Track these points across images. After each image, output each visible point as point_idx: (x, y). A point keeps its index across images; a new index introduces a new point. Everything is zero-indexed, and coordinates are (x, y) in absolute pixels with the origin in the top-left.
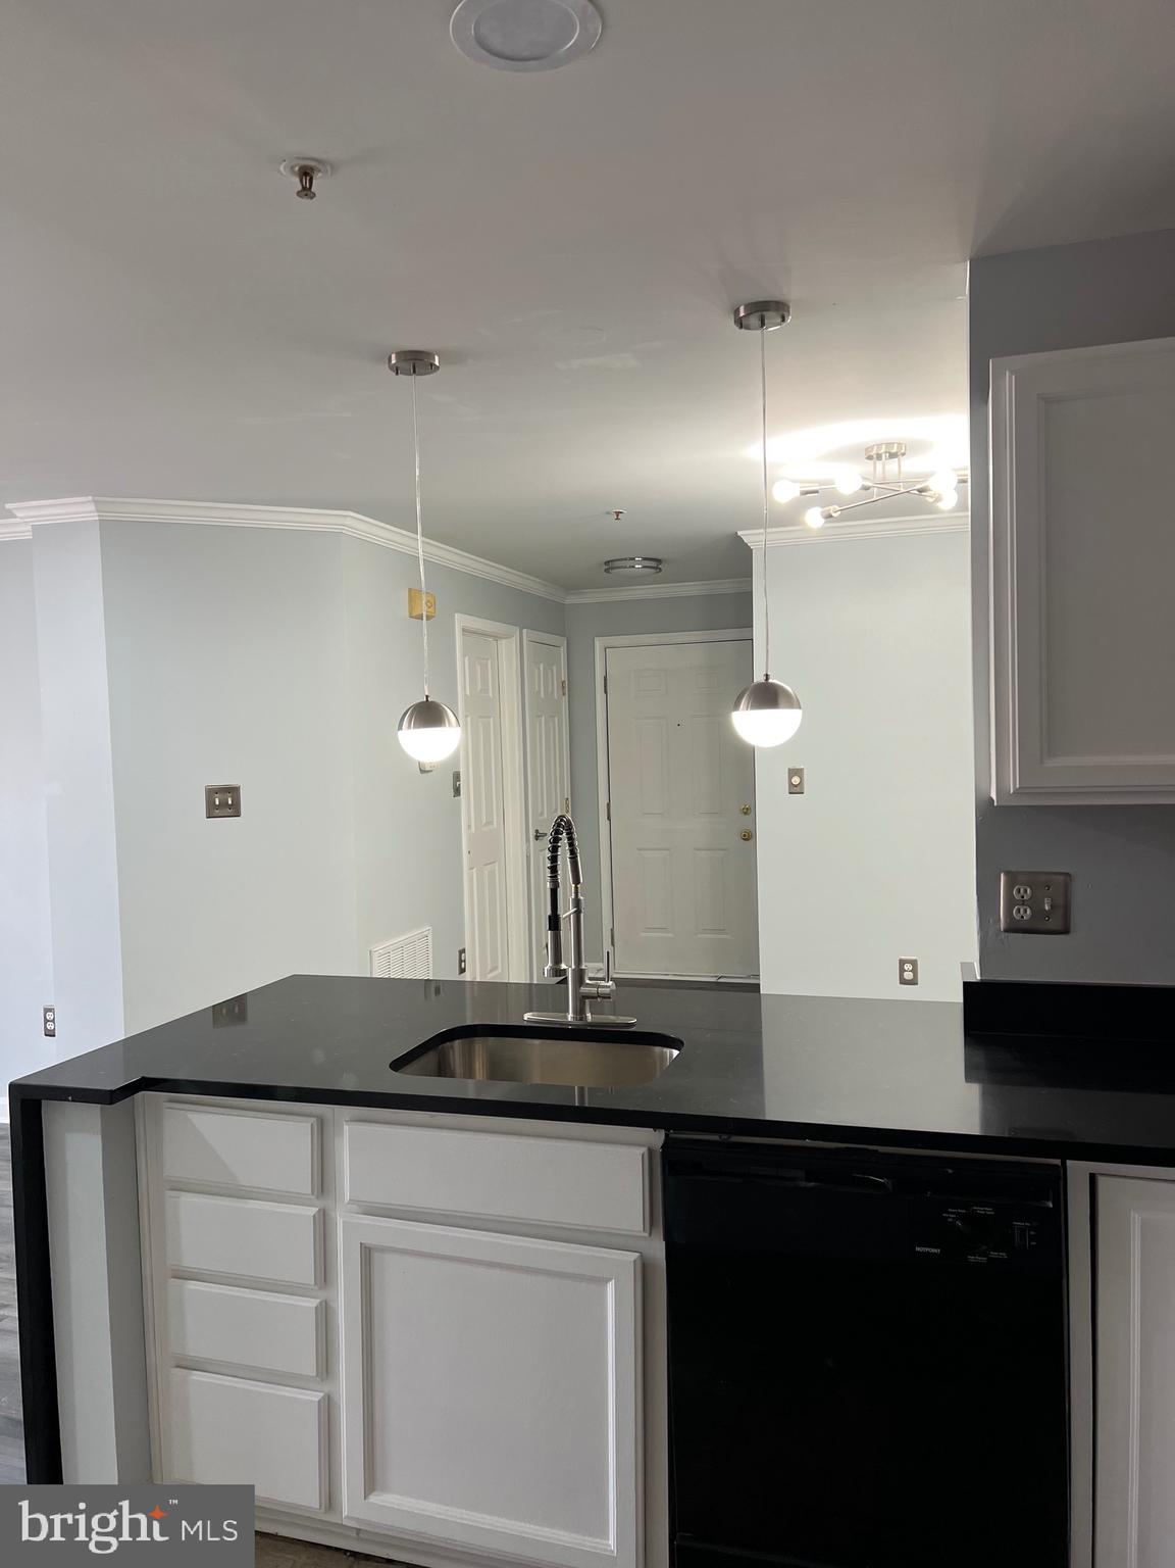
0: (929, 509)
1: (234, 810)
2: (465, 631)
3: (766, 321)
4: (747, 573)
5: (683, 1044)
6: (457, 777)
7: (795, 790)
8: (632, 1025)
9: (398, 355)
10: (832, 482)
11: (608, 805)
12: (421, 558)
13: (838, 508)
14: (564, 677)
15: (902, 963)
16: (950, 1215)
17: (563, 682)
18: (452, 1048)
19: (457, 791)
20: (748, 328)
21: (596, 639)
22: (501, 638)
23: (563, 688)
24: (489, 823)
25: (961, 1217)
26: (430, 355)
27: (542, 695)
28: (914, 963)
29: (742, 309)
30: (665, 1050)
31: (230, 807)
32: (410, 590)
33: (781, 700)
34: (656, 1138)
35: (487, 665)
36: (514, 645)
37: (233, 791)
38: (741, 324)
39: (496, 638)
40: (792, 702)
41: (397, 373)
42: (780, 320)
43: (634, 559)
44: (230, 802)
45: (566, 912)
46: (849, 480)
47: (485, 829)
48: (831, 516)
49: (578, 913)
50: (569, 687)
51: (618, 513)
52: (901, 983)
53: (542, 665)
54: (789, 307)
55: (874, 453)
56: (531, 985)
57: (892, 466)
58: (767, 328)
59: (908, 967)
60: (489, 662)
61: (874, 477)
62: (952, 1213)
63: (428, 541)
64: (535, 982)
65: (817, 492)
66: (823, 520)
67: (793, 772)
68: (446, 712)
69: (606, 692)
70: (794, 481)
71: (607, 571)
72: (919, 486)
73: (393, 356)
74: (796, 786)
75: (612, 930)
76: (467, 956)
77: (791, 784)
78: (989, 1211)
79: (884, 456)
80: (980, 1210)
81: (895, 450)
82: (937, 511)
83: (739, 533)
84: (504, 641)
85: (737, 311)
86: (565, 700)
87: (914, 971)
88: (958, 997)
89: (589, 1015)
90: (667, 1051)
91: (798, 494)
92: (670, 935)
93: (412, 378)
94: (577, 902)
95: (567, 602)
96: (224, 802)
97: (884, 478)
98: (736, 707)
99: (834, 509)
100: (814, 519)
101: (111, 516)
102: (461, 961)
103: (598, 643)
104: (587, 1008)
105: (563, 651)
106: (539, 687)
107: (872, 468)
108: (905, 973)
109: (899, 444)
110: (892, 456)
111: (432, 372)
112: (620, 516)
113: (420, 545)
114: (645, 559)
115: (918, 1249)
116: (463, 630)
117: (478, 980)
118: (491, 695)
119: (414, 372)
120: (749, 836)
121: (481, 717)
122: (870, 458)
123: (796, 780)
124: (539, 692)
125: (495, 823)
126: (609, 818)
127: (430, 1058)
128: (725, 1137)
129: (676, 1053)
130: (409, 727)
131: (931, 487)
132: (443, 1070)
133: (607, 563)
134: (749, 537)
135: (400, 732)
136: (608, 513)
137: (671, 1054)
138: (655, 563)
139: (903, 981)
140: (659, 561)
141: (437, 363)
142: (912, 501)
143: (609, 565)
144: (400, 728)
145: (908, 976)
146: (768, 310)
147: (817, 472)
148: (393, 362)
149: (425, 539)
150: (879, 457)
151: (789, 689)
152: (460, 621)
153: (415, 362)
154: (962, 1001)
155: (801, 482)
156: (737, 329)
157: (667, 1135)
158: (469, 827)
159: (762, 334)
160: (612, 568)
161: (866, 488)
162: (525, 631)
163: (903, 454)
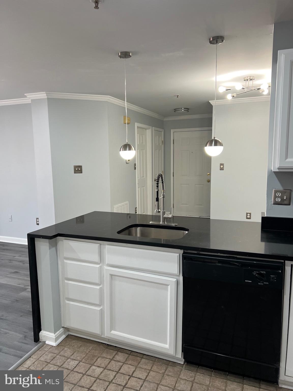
0: (260, 95)
1: (81, 172)
2: (138, 127)
3: (218, 42)
4: (211, 112)
5: (189, 230)
6: (135, 165)
7: (222, 169)
8: (177, 225)
9: (121, 53)
10: (234, 87)
11: (173, 173)
12: (126, 107)
13: (236, 94)
14: (163, 140)
15: (247, 213)
16: (254, 273)
17: (163, 141)
18: (132, 229)
19: (135, 168)
20: (213, 44)
21: (171, 130)
22: (147, 129)
23: (163, 142)
24: (143, 177)
25: (257, 274)
26: (129, 53)
27: (157, 144)
28: (250, 214)
29: (211, 38)
30: (184, 231)
31: (80, 171)
32: (124, 116)
33: (218, 144)
34: (181, 252)
35: (143, 136)
36: (150, 131)
37: (80, 167)
38: (211, 43)
39: (146, 129)
40: (221, 144)
41: (121, 58)
42: (221, 41)
43: (182, 108)
44: (80, 170)
45: (161, 197)
46: (239, 86)
47: (142, 178)
48: (234, 96)
49: (164, 197)
50: (164, 142)
51: (178, 96)
52: (247, 219)
53: (157, 136)
54: (224, 38)
55: (246, 79)
56: (153, 215)
57: (251, 82)
58: (218, 44)
59: (249, 214)
60: (144, 135)
61: (246, 86)
62: (255, 273)
63: (128, 103)
64: (154, 215)
65: (230, 90)
66: (232, 97)
67: (221, 164)
68: (132, 147)
69: (173, 144)
70: (224, 87)
71: (174, 111)
72: (258, 88)
73: (120, 53)
74: (222, 168)
75: (173, 204)
76: (137, 209)
77: (220, 167)
78: (265, 272)
79: (249, 80)
80: (262, 272)
81: (252, 78)
82: (263, 95)
83: (209, 101)
84: (148, 130)
85: (210, 39)
86: (163, 146)
87: (250, 216)
88: (260, 221)
89: (166, 222)
90: (185, 232)
91: (225, 90)
92: (188, 206)
93: (124, 59)
94: (164, 195)
95: (164, 120)
96: (78, 170)
97: (248, 86)
98: (206, 146)
99: (235, 95)
100: (229, 97)
101: (50, 97)
102: (136, 210)
103: (172, 131)
104: (165, 221)
105: (163, 133)
106: (157, 142)
107: (245, 84)
108: (248, 216)
109: (253, 77)
110: (251, 80)
111: (129, 58)
112: (178, 97)
113: (126, 104)
114: (184, 108)
115: (246, 281)
116: (137, 127)
117: (140, 214)
118: (144, 144)
119: (125, 57)
120: (209, 181)
121: (141, 150)
122: (245, 80)
123: (222, 167)
124: (156, 143)
125: (145, 177)
126: (173, 176)
127: (127, 231)
128: (198, 252)
129: (187, 232)
130: (122, 151)
131: (261, 88)
132: (130, 234)
133: (175, 109)
134: (211, 102)
135: (120, 152)
136: (175, 96)
137: (186, 232)
138: (187, 109)
139: (247, 218)
140: (188, 109)
141: (131, 55)
142: (256, 92)
143: (175, 110)
144: (120, 151)
145: (248, 217)
146: (218, 39)
147: (230, 85)
148: (120, 55)
149: (127, 103)
150: (247, 80)
151: (220, 141)
152: (136, 125)
153: (125, 55)
154: (261, 222)
155: (226, 87)
156: (210, 44)
157: (184, 251)
158: (138, 177)
159: (217, 45)
160: (176, 111)
161: (243, 89)
162: (153, 127)
163: (254, 79)
